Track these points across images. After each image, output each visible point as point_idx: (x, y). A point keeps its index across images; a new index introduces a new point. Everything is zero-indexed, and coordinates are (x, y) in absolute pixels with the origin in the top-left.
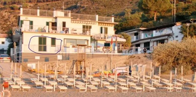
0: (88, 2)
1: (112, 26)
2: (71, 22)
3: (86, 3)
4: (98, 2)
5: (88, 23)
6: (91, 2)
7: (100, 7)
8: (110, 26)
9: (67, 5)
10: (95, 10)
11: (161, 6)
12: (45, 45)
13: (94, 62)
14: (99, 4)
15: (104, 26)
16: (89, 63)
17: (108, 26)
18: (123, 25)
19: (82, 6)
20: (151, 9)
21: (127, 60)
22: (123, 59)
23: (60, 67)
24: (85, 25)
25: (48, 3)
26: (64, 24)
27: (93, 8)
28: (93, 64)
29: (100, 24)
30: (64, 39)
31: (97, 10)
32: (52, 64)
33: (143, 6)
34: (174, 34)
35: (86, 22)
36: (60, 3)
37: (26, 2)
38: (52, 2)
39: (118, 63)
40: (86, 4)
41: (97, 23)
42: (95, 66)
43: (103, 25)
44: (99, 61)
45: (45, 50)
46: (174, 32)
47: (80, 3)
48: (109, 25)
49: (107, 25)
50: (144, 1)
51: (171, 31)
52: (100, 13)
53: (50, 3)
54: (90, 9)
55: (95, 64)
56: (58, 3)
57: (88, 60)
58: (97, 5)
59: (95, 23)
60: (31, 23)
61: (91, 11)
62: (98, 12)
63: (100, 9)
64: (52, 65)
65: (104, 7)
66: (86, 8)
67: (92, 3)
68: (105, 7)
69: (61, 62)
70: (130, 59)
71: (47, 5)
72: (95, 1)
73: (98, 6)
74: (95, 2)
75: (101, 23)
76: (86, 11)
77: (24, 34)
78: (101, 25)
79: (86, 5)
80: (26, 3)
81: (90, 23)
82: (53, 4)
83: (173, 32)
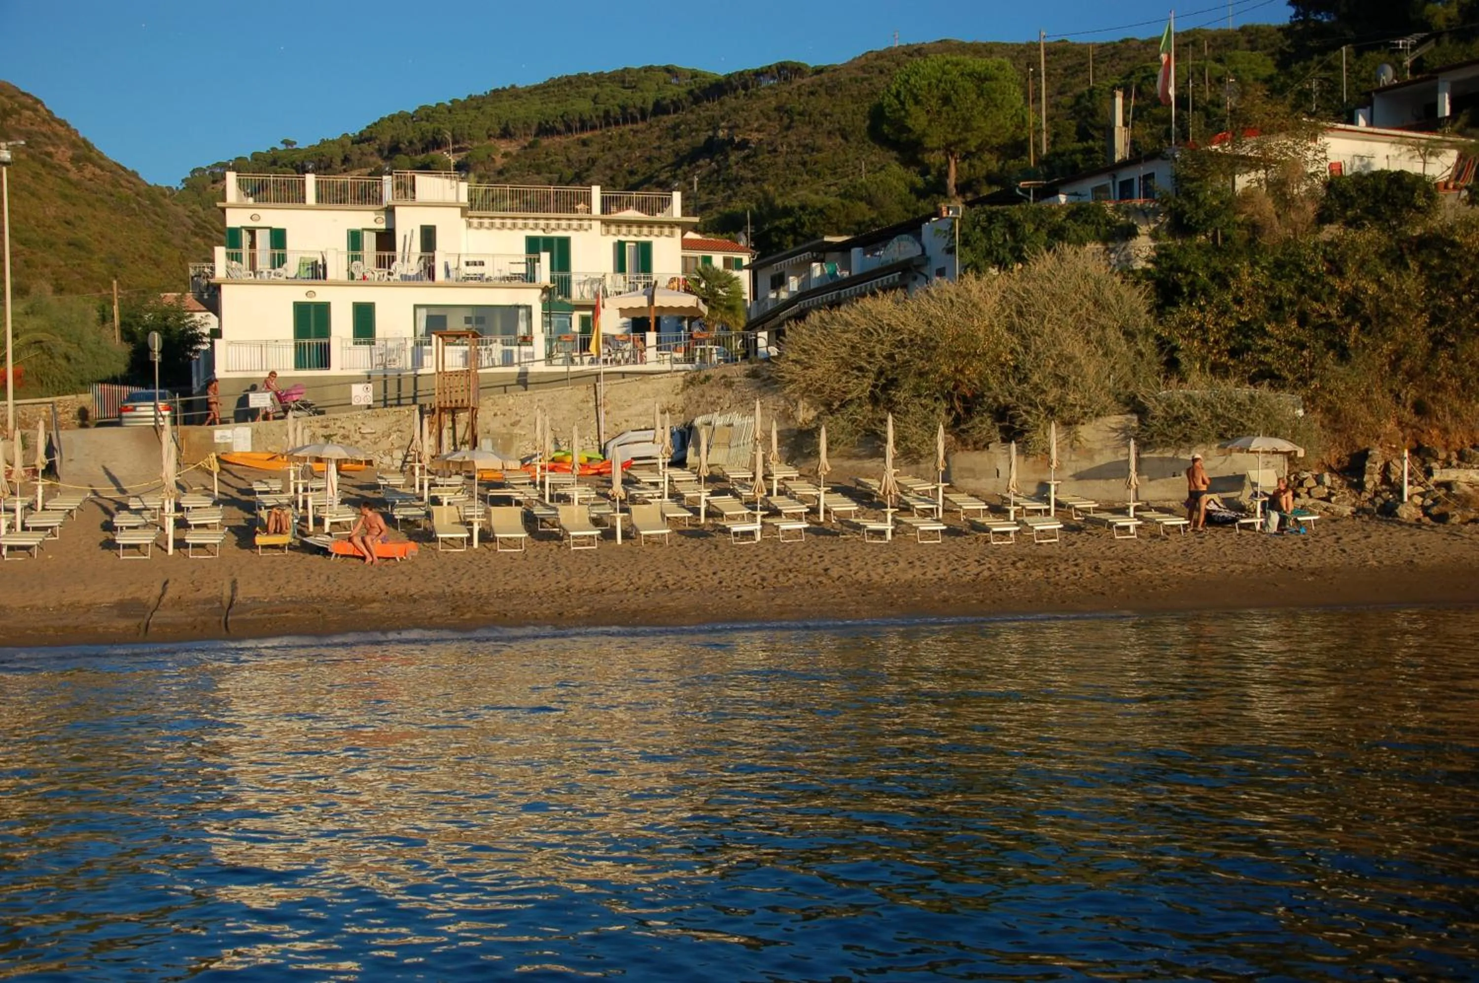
0: (764, 121)
1: (672, 235)
2: (469, 225)
3: (756, 125)
4: (810, 115)
5: (553, 223)
6: (781, 119)
7: (820, 141)
8: (661, 233)
9: (676, 137)
10: (797, 158)
11: (975, 124)
12: (323, 341)
13: (522, 412)
14: (816, 125)
15: (631, 237)
16: (495, 415)
17: (651, 233)
18: (803, 225)
19: (737, 140)
20: (928, 143)
21: (677, 394)
22: (657, 393)
23: (363, 438)
24: (539, 233)
25: (585, 135)
26: (428, 236)
27: (790, 145)
28: (518, 418)
29: (613, 229)
30: (416, 307)
31: (806, 156)
32: (326, 427)
33: (886, 128)
34: (928, 259)
35: (542, 223)
36: (643, 132)
37: (489, 137)
38: (604, 130)
39: (633, 410)
40: (758, 130)
41: (597, 225)
42: (522, 428)
43: (629, 232)
44: (543, 404)
45: (325, 362)
46: (928, 253)
47: (730, 128)
48: (656, 230)
49: (645, 230)
50: (890, 106)
51: (917, 245)
52: (818, 168)
53: (598, 132)
54: (775, 150)
55: (524, 421)
56: (636, 132)
57: (494, 404)
58: (808, 129)
59: (586, 223)
60: (278, 238)
61: (780, 160)
62: (809, 167)
63: (819, 150)
64: (327, 432)
65: (839, 140)
66: (755, 150)
67: (786, 121)
68: (845, 138)
69: (366, 416)
70: (690, 391)
71: (584, 143)
72: (800, 114)
73: (811, 134)
74: (796, 117)
75: (619, 223)
76: (752, 163)
77: (225, 290)
78: (619, 232)
79: (755, 136)
80: (487, 143)
81: (559, 226)
82: (611, 138)
83: (924, 249)
